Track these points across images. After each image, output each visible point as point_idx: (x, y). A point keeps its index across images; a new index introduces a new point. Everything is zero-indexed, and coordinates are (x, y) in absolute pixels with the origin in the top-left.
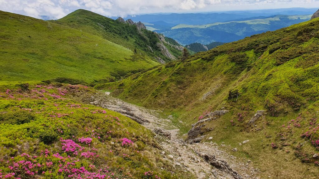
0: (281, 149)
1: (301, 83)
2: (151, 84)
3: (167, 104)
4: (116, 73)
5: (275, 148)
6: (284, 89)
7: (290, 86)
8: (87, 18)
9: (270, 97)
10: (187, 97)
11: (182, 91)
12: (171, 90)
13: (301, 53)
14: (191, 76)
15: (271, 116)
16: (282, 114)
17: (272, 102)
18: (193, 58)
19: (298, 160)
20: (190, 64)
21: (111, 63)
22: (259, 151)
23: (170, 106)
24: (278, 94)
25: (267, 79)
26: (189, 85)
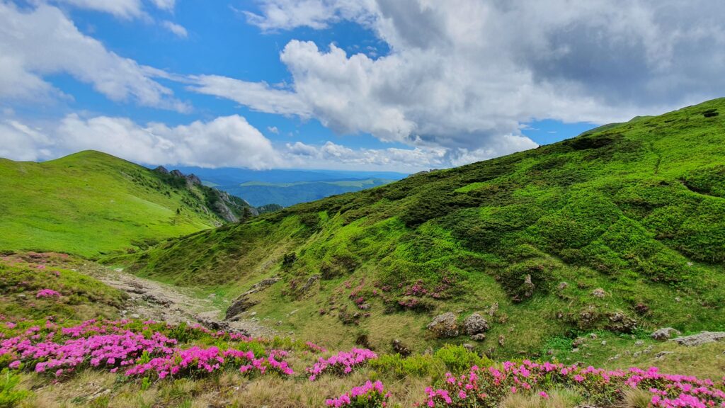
0: (328, 314)
1: (359, 241)
2: (191, 254)
3: (211, 280)
4: (141, 241)
5: (323, 314)
6: (342, 250)
7: (348, 245)
8: (102, 163)
9: (327, 260)
10: (240, 268)
11: (235, 261)
12: (218, 260)
13: (367, 213)
14: (249, 242)
15: (326, 279)
16: (337, 277)
17: (328, 263)
18: (256, 219)
19: (340, 322)
20: (250, 227)
21: (135, 227)
22: (306, 320)
23: (216, 282)
24: (335, 254)
25: (328, 240)
26: (245, 253)
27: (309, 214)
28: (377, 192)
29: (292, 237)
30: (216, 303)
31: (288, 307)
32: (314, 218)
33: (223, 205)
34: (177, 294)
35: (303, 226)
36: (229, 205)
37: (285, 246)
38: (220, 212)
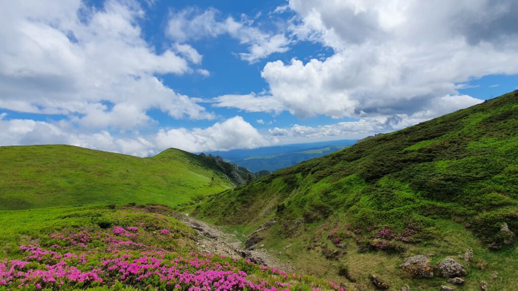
0: (313, 249)
1: (329, 194)
2: (222, 205)
3: (234, 221)
4: (196, 197)
5: (309, 249)
6: (317, 201)
7: (321, 197)
8: (176, 154)
9: (307, 208)
10: (250, 214)
11: (246, 209)
12: (237, 209)
13: (332, 172)
14: (254, 196)
15: (308, 222)
16: (316, 221)
17: (308, 211)
18: (256, 181)
19: (324, 256)
20: (253, 186)
21: (192, 190)
22: (298, 253)
23: (236, 223)
24: (312, 204)
25: (306, 194)
26: (252, 204)
27: (289, 176)
28: (336, 156)
29: (280, 192)
30: (239, 237)
31: (284, 242)
32: (293, 178)
33: (236, 173)
34: (217, 230)
35: (286, 184)
36: (239, 173)
37: (276, 199)
38: (234, 178)
